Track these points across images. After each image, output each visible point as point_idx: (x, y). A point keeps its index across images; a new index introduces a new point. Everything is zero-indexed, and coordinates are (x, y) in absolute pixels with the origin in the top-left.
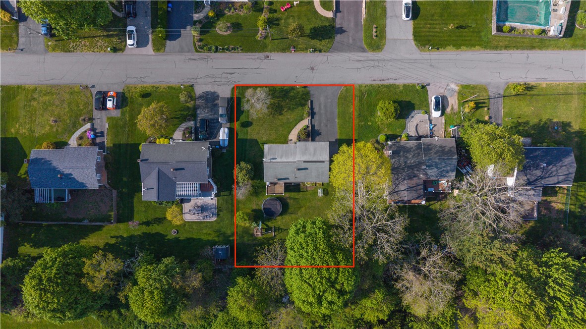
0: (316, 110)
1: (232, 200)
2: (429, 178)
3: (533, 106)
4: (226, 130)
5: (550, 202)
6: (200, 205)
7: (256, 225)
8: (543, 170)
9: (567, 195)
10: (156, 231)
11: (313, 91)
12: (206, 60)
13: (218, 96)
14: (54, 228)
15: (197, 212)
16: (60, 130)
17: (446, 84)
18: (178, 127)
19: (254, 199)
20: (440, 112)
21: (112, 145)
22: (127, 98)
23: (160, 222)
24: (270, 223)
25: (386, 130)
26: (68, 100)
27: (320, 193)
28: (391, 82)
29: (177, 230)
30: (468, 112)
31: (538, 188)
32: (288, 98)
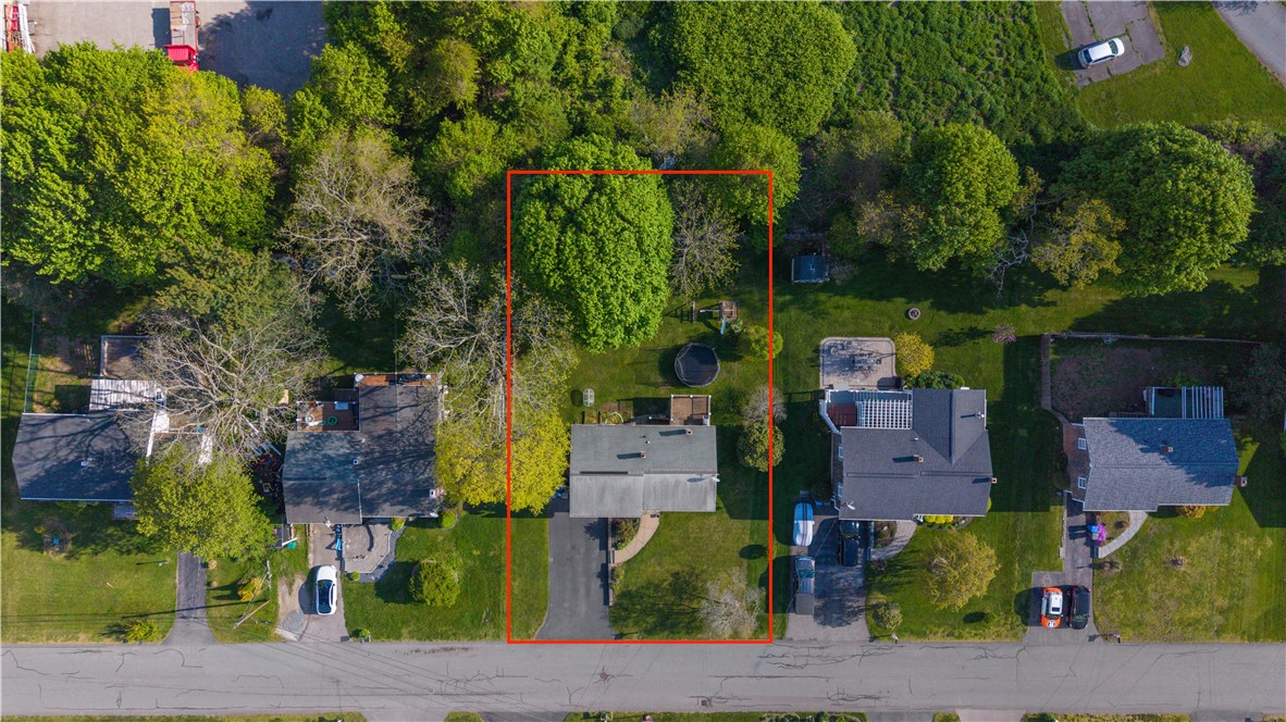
0: (597, 583)
1: (786, 383)
2: (346, 435)
3: (108, 589)
4: (798, 540)
5: (71, 373)
6: (857, 373)
7: (733, 326)
8: (87, 451)
9: (32, 390)
10: (955, 316)
11: (604, 628)
12: (841, 696)
13: (816, 616)
14: (1180, 326)
15: (864, 358)
16: (1166, 543)
17: (304, 639)
18: (906, 547)
19: (736, 384)
20: (319, 578)
21: (1052, 508)
22: (1017, 613)
23: (947, 336)
24: (702, 331)
25: (440, 538)
26: (1148, 610)
27: (590, 398)
28: (427, 645)
29: (908, 318)
30: (254, 576)
31: (100, 408)
32: (660, 610)
